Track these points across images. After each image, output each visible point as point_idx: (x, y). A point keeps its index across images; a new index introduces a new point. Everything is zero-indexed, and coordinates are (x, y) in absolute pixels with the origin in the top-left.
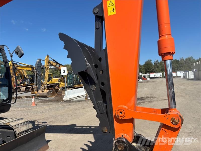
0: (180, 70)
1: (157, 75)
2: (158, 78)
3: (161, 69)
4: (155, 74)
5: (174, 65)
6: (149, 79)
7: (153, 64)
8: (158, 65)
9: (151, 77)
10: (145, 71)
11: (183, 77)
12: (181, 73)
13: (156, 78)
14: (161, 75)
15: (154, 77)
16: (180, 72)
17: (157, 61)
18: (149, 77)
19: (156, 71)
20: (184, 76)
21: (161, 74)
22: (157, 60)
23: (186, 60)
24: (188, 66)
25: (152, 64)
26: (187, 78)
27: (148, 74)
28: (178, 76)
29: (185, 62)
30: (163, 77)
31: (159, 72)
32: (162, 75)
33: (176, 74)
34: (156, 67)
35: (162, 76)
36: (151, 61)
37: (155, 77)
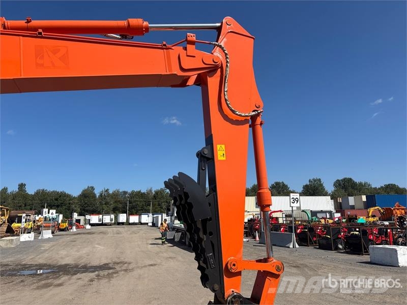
0: (147, 212)
1: (104, 220)
2: (105, 225)
3: (112, 207)
4: (101, 216)
5: (137, 201)
6: (88, 227)
7: (98, 195)
8: (108, 199)
9: (91, 222)
10: (81, 209)
11: (151, 224)
12: (148, 216)
13: (102, 224)
14: (111, 220)
15: (97, 222)
16: (147, 215)
17: (107, 191)
18: (88, 222)
19: (102, 211)
20: (153, 223)
21: (113, 216)
22: (106, 189)
23: (157, 193)
24: (159, 205)
25: (94, 195)
26: (158, 227)
27: (88, 217)
28: (142, 222)
29: (154, 196)
30: (114, 224)
31: (108, 213)
32: (114, 220)
33: (140, 219)
34: (104, 203)
35: (113, 222)
36: (94, 189)
37: (101, 222)
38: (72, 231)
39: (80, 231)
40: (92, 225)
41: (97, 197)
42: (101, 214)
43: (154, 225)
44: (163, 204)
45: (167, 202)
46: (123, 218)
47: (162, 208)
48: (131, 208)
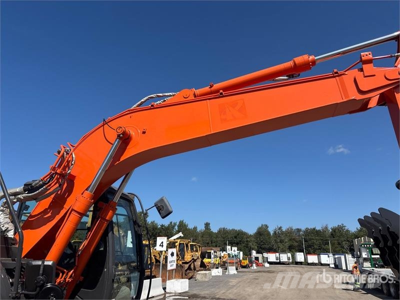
0: (326, 251)
1: (281, 259)
2: (283, 263)
3: (287, 245)
4: (278, 254)
5: (313, 239)
6: (267, 265)
7: (272, 233)
8: (283, 237)
9: (269, 260)
10: (258, 247)
11: (333, 266)
12: (329, 257)
13: (280, 263)
14: (289, 259)
15: (275, 260)
16: (327, 256)
17: (280, 228)
18: (266, 260)
19: (277, 249)
20: (335, 264)
21: (290, 255)
22: (279, 227)
23: (334, 230)
24: (339, 244)
25: (269, 233)
26: (342, 269)
27: (265, 255)
28: (322, 262)
29: (332, 234)
30: (292, 263)
31: (283, 252)
32: (291, 258)
33: (319, 259)
34: (279, 241)
35: (291, 261)
36: (268, 227)
37: (279, 261)
38: (252, 268)
39: (260, 269)
40: (270, 263)
41: (272, 234)
42: (277, 252)
43: (337, 267)
44: (343, 243)
45: (348, 241)
46: (300, 257)
47: (343, 247)
48: (308, 247)
